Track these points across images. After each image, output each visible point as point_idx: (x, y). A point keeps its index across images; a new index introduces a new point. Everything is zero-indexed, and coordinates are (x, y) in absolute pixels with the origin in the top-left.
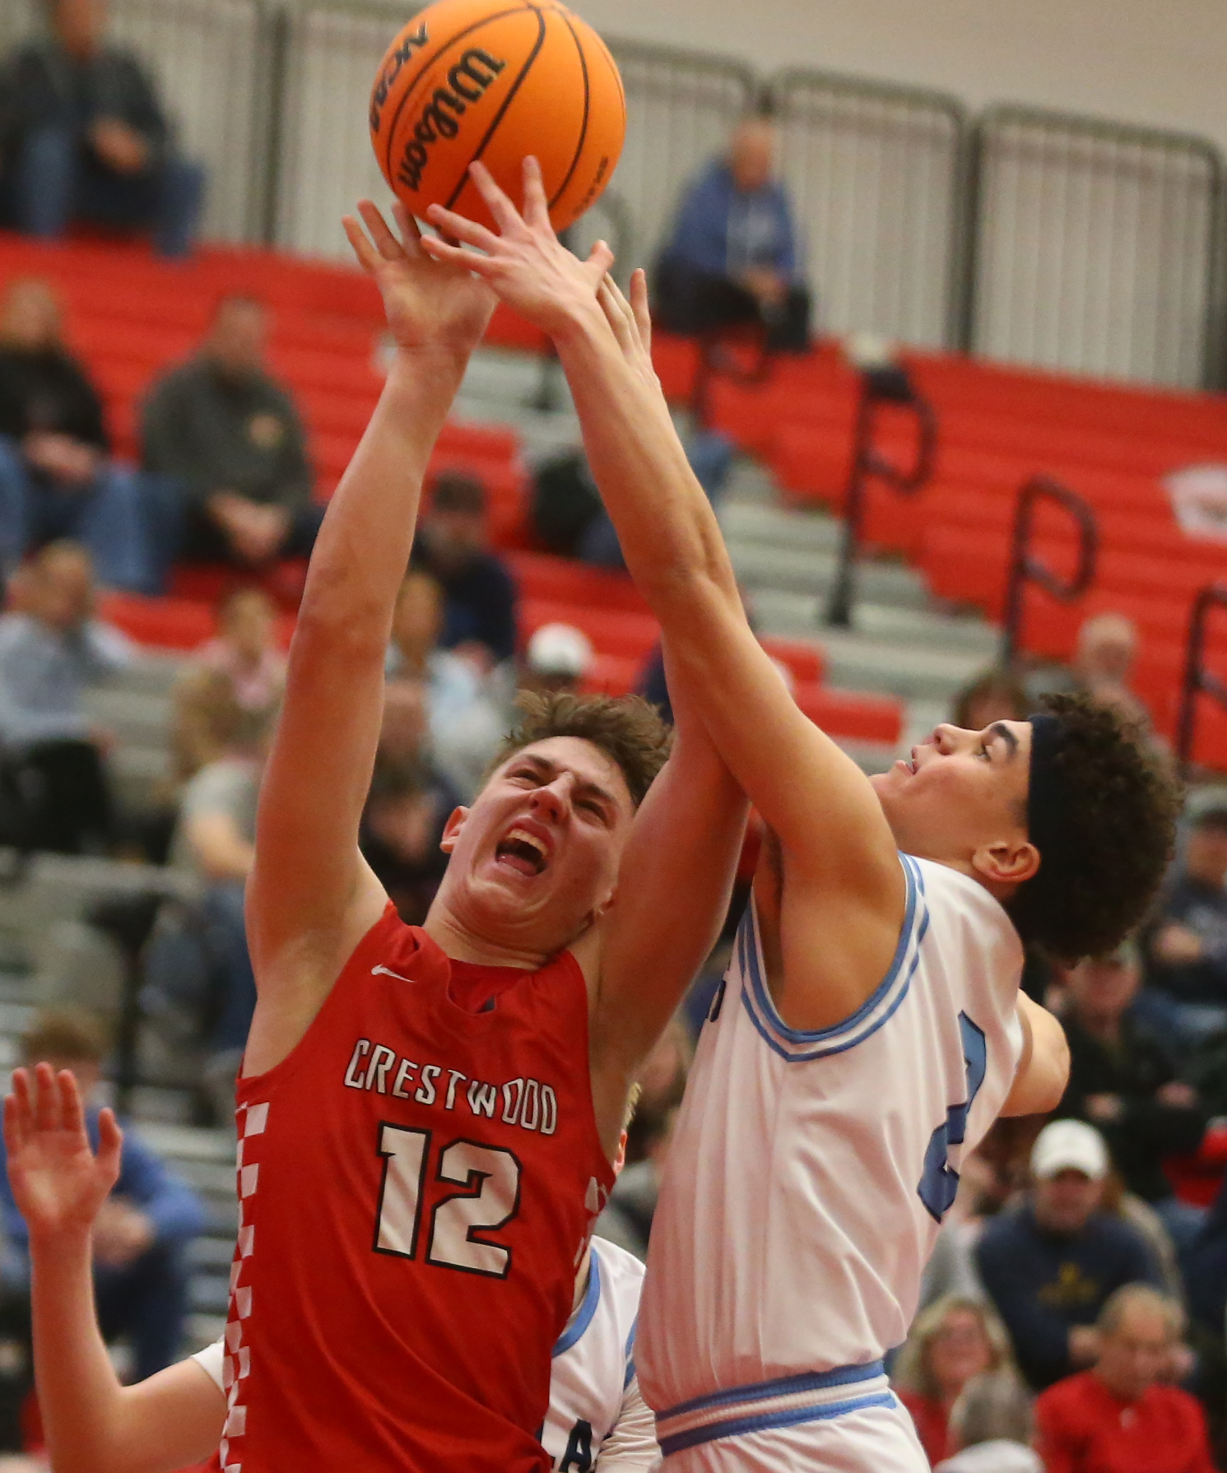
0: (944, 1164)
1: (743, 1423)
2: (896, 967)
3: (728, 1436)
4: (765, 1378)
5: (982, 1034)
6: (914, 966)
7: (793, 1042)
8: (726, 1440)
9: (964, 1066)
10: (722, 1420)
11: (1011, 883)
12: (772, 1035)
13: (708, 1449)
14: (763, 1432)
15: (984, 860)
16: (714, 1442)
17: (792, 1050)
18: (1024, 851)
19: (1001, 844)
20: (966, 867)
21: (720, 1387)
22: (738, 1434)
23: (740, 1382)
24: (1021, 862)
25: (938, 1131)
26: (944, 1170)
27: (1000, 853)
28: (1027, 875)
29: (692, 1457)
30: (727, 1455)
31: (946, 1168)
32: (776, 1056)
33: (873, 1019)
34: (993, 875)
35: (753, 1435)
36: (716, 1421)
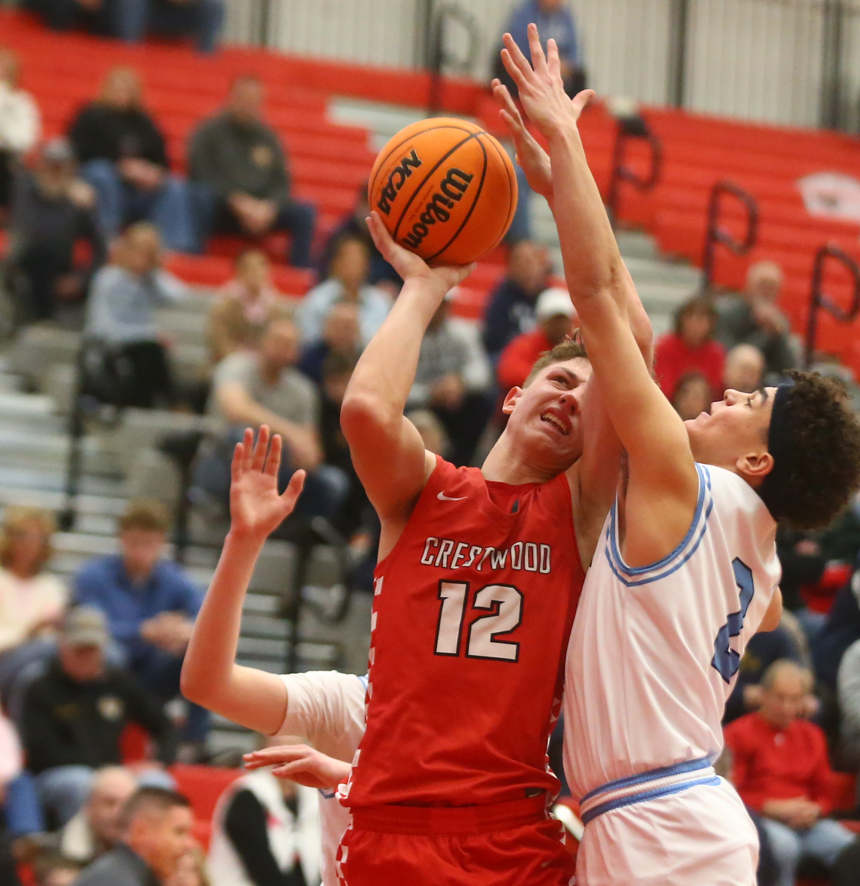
0: (728, 649)
1: (622, 800)
2: (691, 532)
3: (615, 808)
4: (633, 772)
5: (750, 570)
6: (703, 532)
7: (630, 575)
8: (614, 811)
9: (738, 590)
10: (611, 799)
11: (758, 476)
12: (619, 572)
13: (604, 817)
14: (634, 805)
15: (742, 463)
16: (607, 813)
17: (629, 580)
18: (765, 458)
19: (752, 454)
20: (734, 469)
21: (609, 781)
22: (621, 807)
23: (620, 777)
24: (763, 464)
25: (722, 629)
26: (728, 652)
27: (753, 460)
28: (766, 471)
29: (596, 823)
30: (615, 820)
31: (729, 651)
32: (622, 585)
33: (677, 561)
34: (747, 471)
35: (629, 807)
36: (608, 800)
